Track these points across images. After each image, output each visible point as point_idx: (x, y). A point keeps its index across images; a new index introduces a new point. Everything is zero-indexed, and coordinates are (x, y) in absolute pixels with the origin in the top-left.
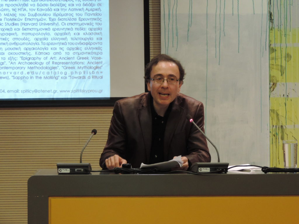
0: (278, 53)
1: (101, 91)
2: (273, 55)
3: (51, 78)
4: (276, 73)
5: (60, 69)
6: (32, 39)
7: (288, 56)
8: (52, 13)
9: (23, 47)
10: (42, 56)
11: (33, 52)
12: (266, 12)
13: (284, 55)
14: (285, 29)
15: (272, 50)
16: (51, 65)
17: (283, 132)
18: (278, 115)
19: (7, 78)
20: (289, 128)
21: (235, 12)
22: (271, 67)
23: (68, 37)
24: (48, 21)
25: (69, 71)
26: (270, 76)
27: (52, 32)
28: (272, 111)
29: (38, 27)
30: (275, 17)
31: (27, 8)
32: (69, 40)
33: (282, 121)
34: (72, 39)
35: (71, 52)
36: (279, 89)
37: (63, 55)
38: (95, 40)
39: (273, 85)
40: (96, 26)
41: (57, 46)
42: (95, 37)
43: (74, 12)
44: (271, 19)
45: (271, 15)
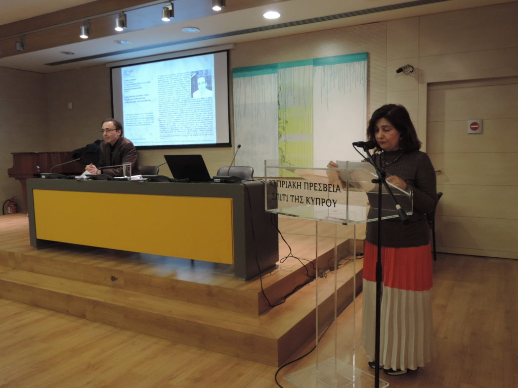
0: (282, 121)
1: (213, 141)
2: (280, 121)
3: (195, 135)
4: (281, 130)
5: (198, 131)
6: (188, 118)
7: (286, 122)
8: (195, 107)
9: (185, 122)
10: (192, 126)
11: (188, 124)
12: (277, 101)
13: (285, 121)
14: (285, 109)
15: (279, 119)
16: (195, 130)
17: (284, 159)
18: (282, 151)
19: (180, 136)
20: (287, 157)
21: (264, 102)
22: (279, 127)
23: (201, 117)
24: (194, 111)
25: (201, 132)
26: (279, 131)
27: (195, 115)
28: (280, 148)
29: (190, 113)
30: (281, 103)
31: (186, 105)
32: (201, 119)
33: (284, 154)
34: (203, 118)
35: (202, 124)
36: (283, 138)
37: (199, 125)
38: (210, 118)
39: (280, 136)
40: (211, 112)
41: (197, 121)
42: (210, 117)
43: (203, 106)
44: (279, 104)
45: (279, 102)
